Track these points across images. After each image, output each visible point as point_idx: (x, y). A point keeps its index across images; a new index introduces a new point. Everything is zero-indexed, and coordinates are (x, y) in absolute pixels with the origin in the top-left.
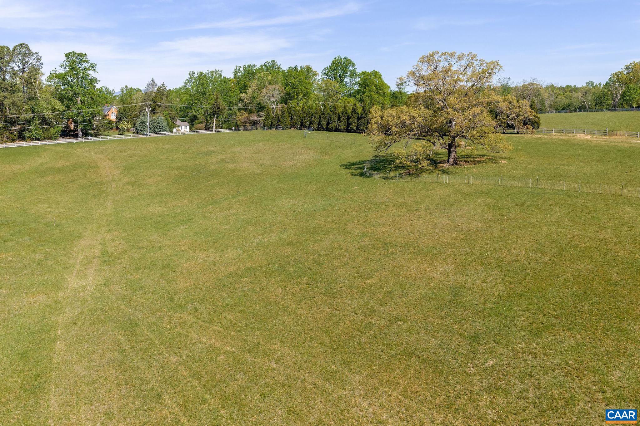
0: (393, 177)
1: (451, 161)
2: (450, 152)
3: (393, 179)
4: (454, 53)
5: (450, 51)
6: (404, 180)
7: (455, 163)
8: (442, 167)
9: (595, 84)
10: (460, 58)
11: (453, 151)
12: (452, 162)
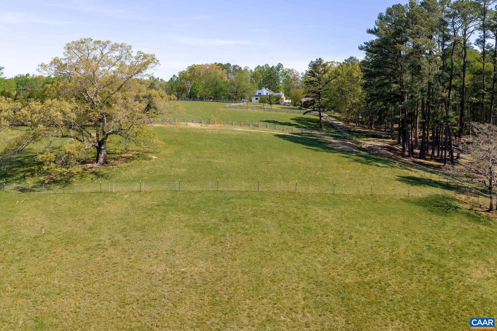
0: (33, 187)
1: (101, 160)
2: (99, 150)
3: (34, 191)
4: (108, 42)
5: (103, 40)
6: (51, 192)
7: (106, 162)
8: (91, 168)
9: (155, 78)
10: (113, 48)
11: (104, 149)
12: (102, 162)
